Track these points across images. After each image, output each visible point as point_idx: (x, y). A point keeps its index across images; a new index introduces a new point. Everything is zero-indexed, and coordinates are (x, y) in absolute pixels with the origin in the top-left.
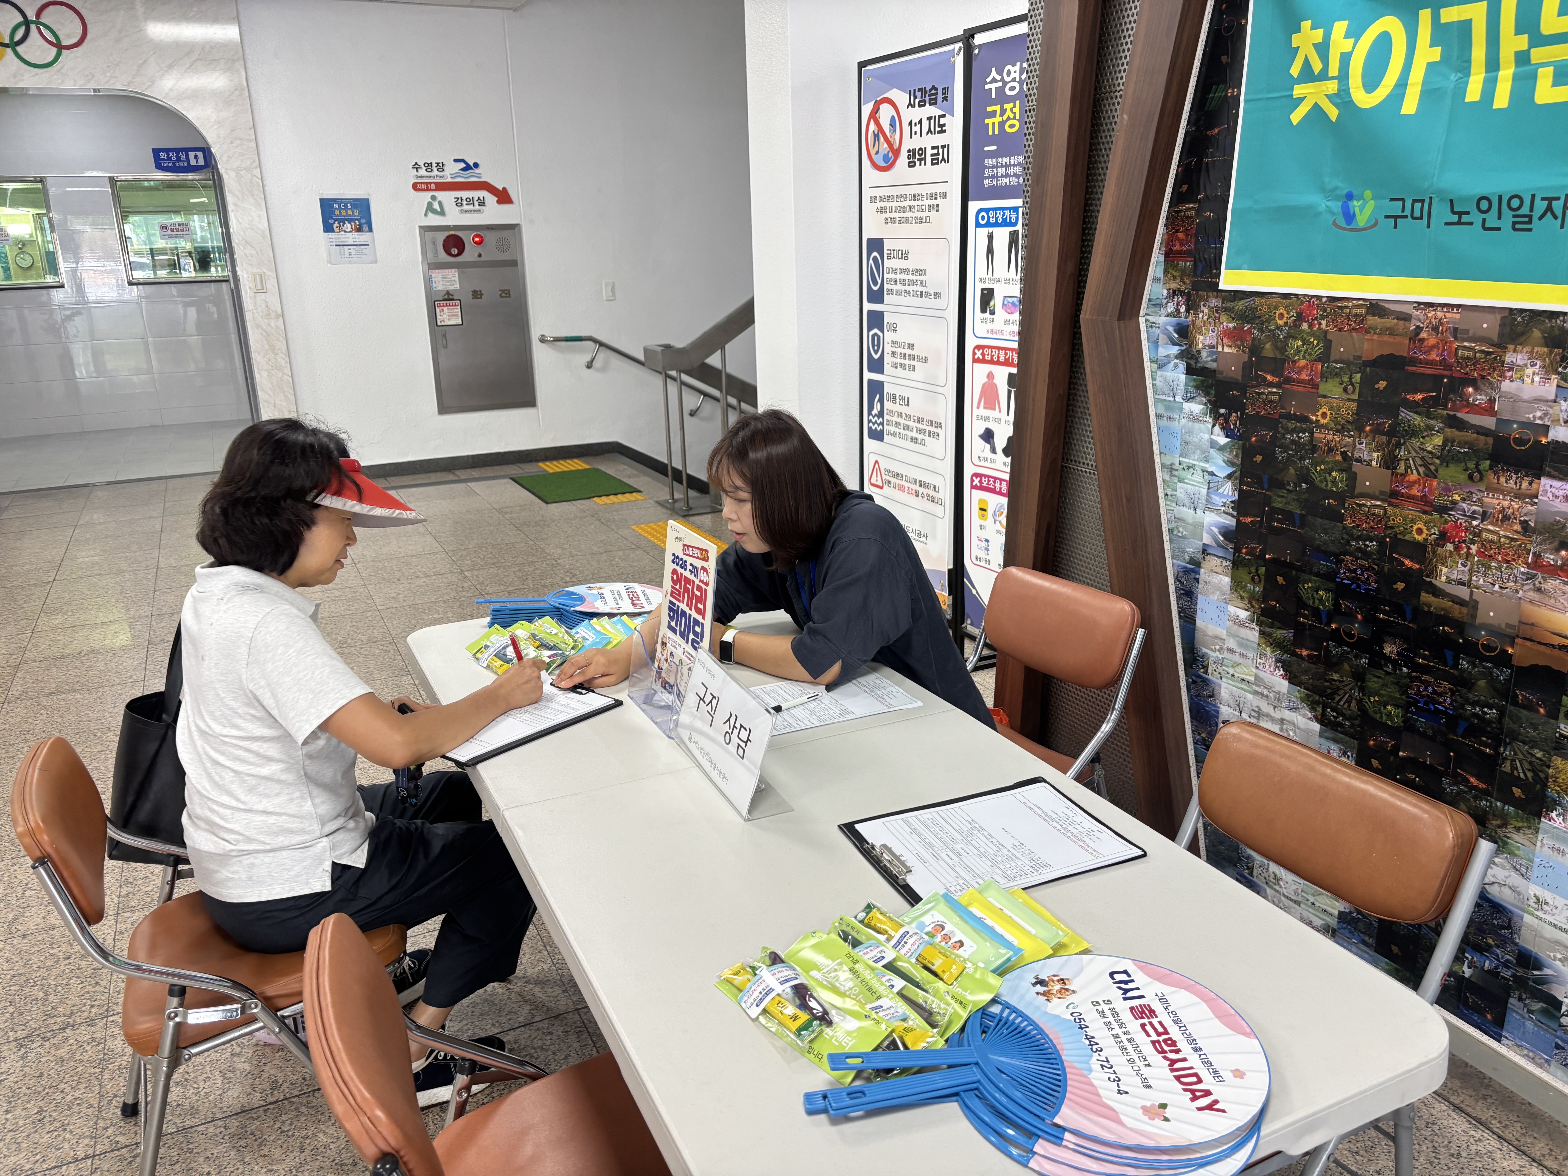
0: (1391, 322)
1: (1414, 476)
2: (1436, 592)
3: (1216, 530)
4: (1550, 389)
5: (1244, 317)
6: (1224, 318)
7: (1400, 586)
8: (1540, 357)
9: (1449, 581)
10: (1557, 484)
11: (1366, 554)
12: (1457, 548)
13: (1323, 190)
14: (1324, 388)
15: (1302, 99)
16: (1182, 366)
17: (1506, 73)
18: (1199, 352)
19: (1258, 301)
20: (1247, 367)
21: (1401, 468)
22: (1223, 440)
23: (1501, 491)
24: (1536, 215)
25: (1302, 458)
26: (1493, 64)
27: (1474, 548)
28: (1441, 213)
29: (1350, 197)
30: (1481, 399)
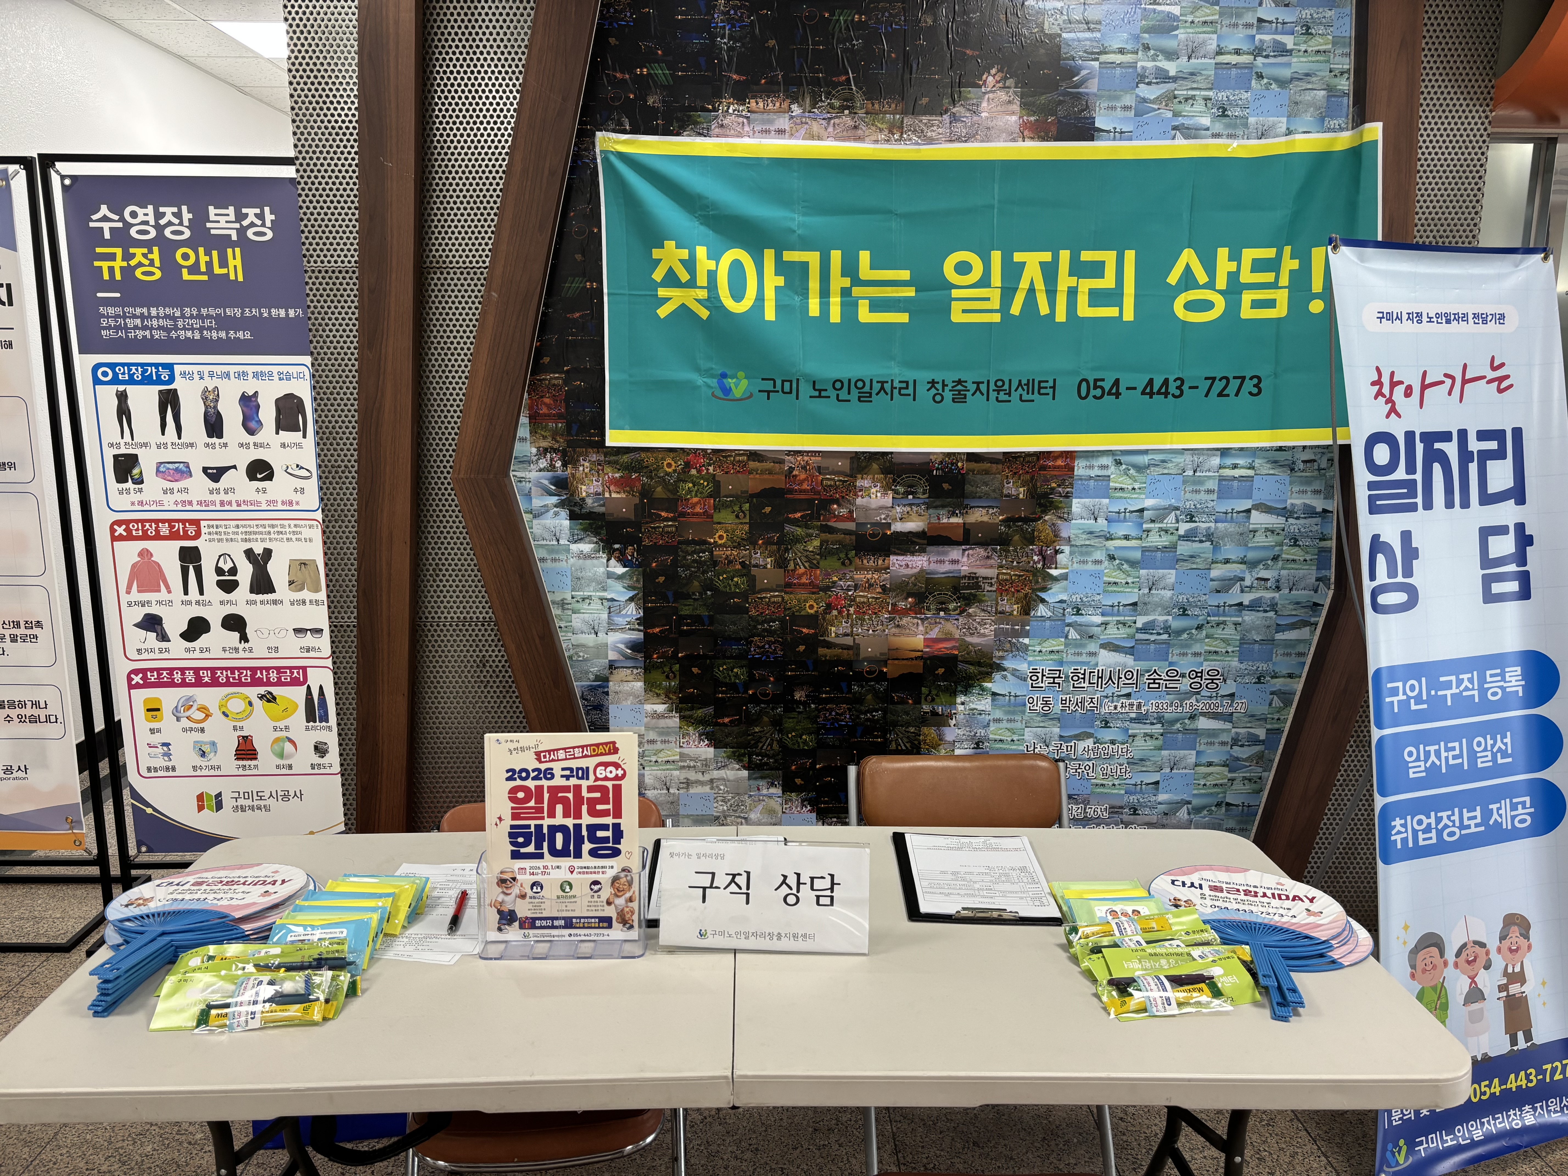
0: (769, 465)
1: (802, 570)
2: (829, 645)
3: (622, 646)
4: (888, 500)
5: (629, 468)
6: (608, 469)
7: (802, 648)
8: (879, 481)
9: (837, 636)
10: (900, 558)
11: (770, 632)
12: (840, 612)
13: (698, 369)
14: (717, 517)
15: (667, 300)
16: (564, 513)
17: (835, 301)
18: (583, 500)
19: (643, 455)
20: (639, 509)
21: (791, 566)
22: (620, 570)
23: (865, 569)
24: (874, 392)
25: (704, 573)
26: (825, 293)
27: (852, 610)
28: (806, 390)
29: (724, 376)
30: (844, 511)
